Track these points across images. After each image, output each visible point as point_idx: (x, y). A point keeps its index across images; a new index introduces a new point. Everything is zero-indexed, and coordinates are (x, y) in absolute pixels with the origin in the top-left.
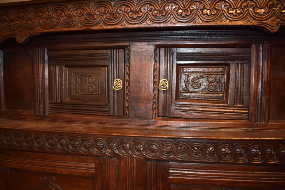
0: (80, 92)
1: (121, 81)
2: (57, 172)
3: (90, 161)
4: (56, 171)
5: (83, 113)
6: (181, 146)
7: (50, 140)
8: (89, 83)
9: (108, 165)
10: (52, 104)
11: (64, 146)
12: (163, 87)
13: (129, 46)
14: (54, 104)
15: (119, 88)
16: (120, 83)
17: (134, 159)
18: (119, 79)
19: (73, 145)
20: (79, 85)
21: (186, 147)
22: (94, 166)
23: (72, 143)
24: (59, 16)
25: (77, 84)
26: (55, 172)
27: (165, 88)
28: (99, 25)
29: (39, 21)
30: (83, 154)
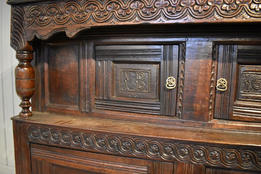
0: (128, 88)
1: (174, 79)
2: (105, 173)
3: (143, 164)
4: (105, 171)
5: (131, 111)
6: (246, 154)
7: (100, 140)
8: (138, 80)
9: (162, 169)
10: (98, 100)
11: (115, 147)
12: (221, 87)
13: (185, 42)
14: (100, 100)
15: (171, 86)
16: (173, 81)
17: (192, 165)
18: (172, 77)
19: (125, 146)
20: (128, 81)
21: (252, 156)
22: (146, 170)
23: (124, 144)
24: (114, 9)
25: (126, 81)
26: (103, 172)
27: (223, 89)
28: (159, 19)
29: (91, 14)
30: (135, 156)
